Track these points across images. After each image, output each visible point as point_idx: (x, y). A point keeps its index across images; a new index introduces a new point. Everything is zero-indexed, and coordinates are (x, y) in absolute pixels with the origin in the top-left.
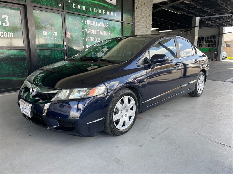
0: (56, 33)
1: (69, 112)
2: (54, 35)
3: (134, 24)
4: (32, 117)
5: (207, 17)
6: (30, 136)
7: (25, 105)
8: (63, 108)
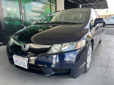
0: (16, 10)
1: (52, 61)
2: (14, 10)
3: (57, 6)
4: (28, 68)
5: (85, 4)
6: (24, 82)
7: (22, 59)
8: (48, 58)
